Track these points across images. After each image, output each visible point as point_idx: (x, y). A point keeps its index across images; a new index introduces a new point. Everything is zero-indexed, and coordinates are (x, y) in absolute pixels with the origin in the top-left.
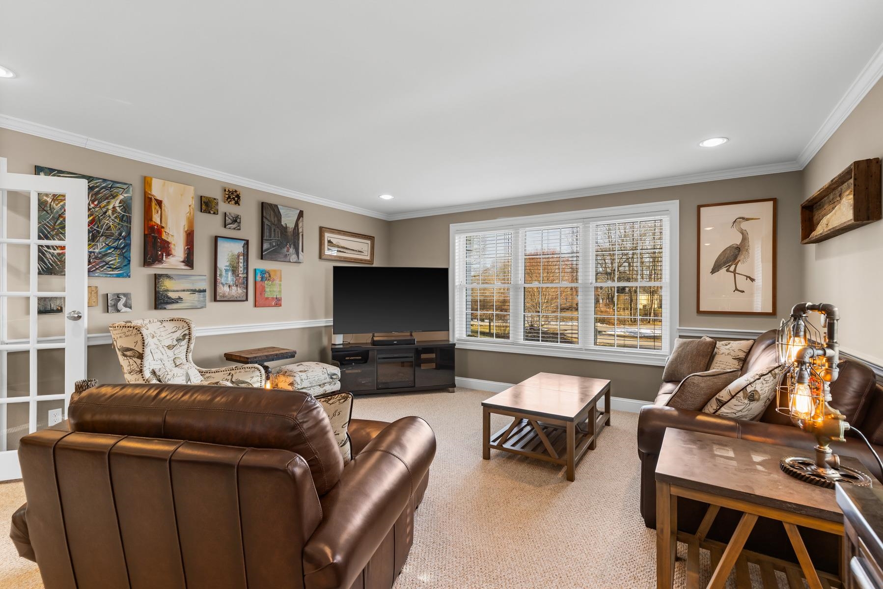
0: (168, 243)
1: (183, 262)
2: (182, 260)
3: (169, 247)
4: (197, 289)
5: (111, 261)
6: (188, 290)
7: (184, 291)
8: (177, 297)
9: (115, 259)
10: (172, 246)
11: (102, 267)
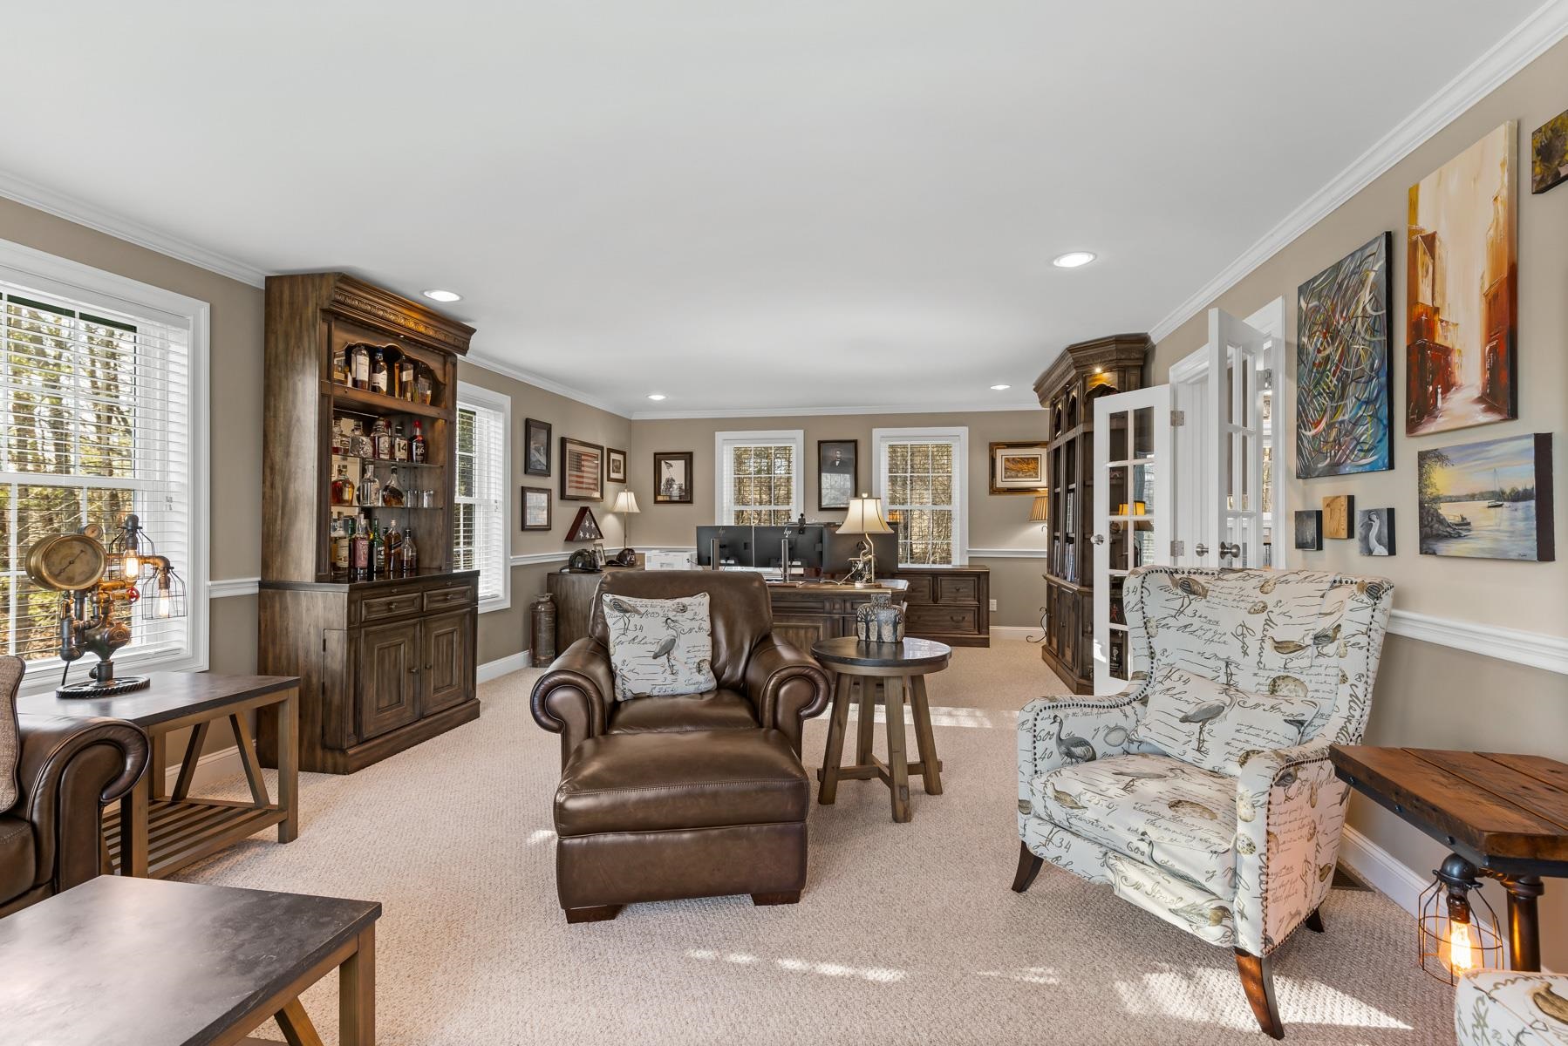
0: (1446, 351)
1: (1480, 400)
2: (1476, 394)
3: (1448, 364)
4: (1508, 491)
5: (1362, 435)
6: (1482, 496)
7: (1472, 497)
8: (1458, 520)
9: (1367, 430)
10: (1455, 358)
11: (1352, 452)
